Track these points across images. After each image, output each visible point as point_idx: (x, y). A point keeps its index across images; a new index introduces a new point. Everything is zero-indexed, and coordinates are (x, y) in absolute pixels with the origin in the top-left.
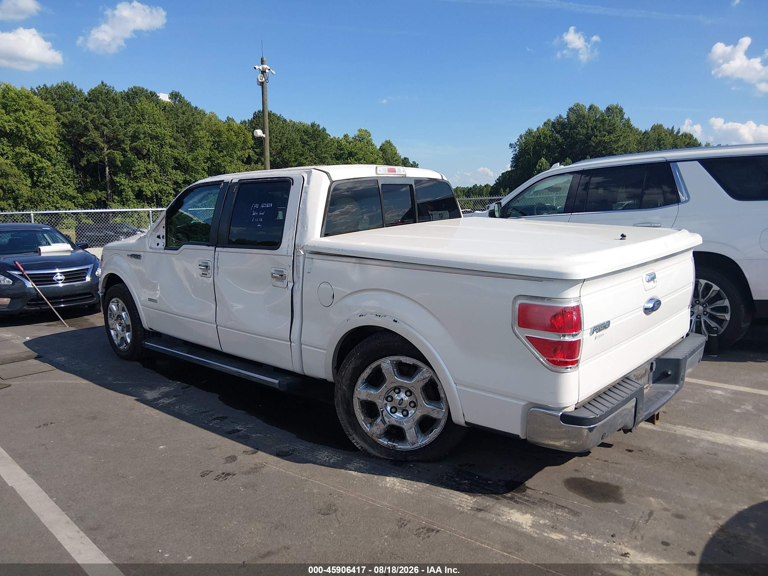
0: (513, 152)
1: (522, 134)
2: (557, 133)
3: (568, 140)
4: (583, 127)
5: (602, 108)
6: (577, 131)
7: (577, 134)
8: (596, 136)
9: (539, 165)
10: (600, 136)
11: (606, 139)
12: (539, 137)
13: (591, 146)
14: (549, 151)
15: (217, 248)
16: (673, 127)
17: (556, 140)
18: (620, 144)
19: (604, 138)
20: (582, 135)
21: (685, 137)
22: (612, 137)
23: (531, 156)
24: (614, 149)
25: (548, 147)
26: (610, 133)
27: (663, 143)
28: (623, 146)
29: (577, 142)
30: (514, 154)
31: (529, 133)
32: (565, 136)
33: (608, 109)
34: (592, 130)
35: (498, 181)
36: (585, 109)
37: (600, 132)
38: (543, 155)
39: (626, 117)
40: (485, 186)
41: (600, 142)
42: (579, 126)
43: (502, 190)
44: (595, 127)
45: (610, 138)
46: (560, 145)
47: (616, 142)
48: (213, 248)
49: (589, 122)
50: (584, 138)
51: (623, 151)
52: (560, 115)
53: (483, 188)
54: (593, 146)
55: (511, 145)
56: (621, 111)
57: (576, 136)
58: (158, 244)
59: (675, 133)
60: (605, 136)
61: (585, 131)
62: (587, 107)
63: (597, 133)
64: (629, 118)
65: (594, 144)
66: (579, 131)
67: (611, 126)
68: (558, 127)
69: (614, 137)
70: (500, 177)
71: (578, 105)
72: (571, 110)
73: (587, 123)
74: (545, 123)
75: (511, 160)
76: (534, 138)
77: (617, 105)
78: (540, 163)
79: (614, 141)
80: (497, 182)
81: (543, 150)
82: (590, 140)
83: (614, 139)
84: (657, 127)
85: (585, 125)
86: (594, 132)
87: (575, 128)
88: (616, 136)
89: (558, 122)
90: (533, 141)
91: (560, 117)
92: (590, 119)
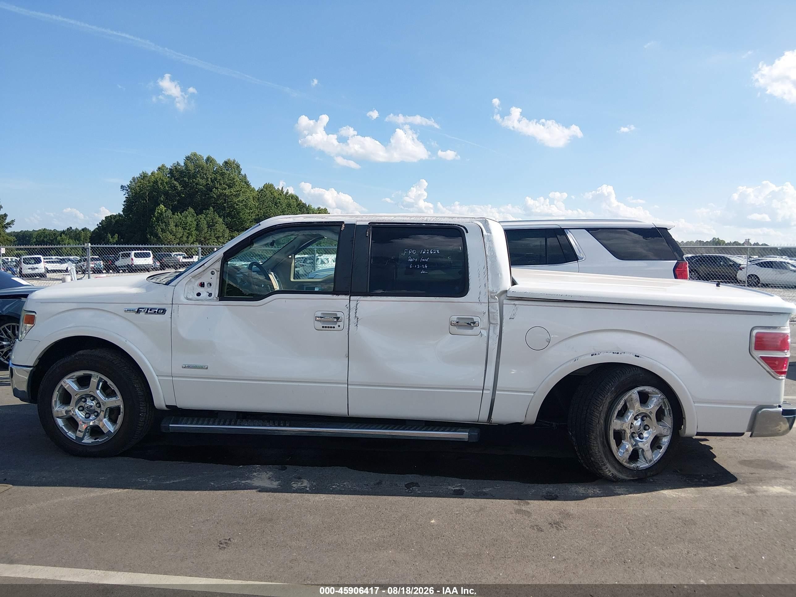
0: (124, 195)
1: (135, 177)
2: (176, 180)
3: (188, 189)
4: (202, 178)
5: (220, 161)
6: (197, 181)
7: (197, 184)
8: (217, 188)
9: (158, 212)
10: (221, 189)
11: (227, 192)
12: (156, 182)
13: (213, 197)
14: (167, 198)
15: (351, 297)
16: (282, 188)
17: (174, 188)
18: (240, 198)
19: (225, 191)
20: (202, 186)
21: (292, 198)
22: (232, 191)
23: (146, 201)
24: (235, 203)
25: (166, 194)
26: (230, 187)
27: (280, 202)
28: (243, 200)
29: (197, 192)
30: (126, 197)
31: (144, 177)
32: (185, 185)
33: (226, 163)
34: (212, 181)
35: (100, 225)
36: (203, 159)
37: (220, 184)
38: (162, 201)
39: (243, 172)
40: (83, 230)
41: (221, 194)
42: (199, 176)
43: (109, 235)
44: (216, 179)
45: (231, 192)
46: (179, 194)
47: (237, 196)
48: (348, 297)
49: (207, 173)
50: (204, 189)
51: (243, 205)
52: (178, 162)
53: (80, 232)
54: (214, 198)
55: (122, 187)
56: (238, 166)
57: (195, 186)
58: (199, 294)
59: (284, 194)
60: (225, 189)
61: (203, 182)
62: (205, 158)
63: (217, 185)
64: (245, 175)
65: (215, 196)
66: (198, 181)
67: (230, 180)
68: (177, 175)
69: (234, 191)
70: (103, 221)
71: (195, 155)
72: (188, 158)
73: (206, 174)
74: (159, 168)
75: (124, 203)
76: (149, 183)
77: (234, 161)
78: (158, 210)
79: (235, 195)
80: (99, 227)
81: (161, 197)
82: (211, 191)
83: (235, 193)
84: (269, 186)
85: (205, 175)
86: (215, 184)
87: (195, 177)
88: (236, 190)
89: (176, 169)
90: (150, 186)
91: (178, 164)
92: (209, 171)
